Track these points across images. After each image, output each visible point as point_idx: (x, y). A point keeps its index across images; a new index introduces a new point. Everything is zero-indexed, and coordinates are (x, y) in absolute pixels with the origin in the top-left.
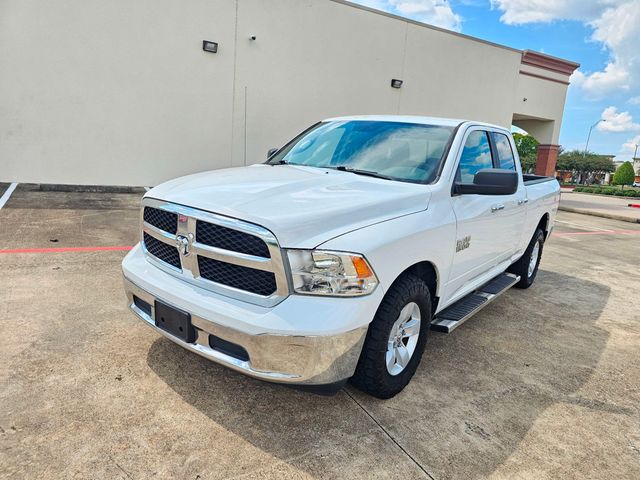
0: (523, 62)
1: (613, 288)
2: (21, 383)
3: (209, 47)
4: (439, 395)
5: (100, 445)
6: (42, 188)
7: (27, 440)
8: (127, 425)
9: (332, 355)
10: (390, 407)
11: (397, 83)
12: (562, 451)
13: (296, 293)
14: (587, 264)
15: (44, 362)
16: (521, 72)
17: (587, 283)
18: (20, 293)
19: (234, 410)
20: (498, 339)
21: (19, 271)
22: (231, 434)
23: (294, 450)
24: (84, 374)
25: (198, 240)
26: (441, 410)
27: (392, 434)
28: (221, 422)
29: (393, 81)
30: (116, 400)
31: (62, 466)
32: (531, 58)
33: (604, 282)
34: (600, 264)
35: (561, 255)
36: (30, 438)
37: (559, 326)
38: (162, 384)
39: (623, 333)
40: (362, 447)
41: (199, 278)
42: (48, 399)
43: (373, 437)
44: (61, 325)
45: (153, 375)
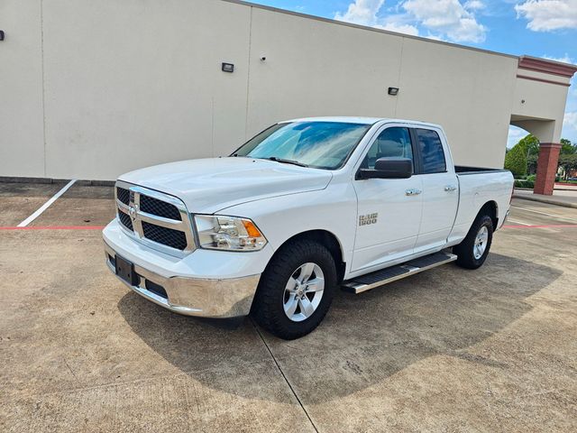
0: (520, 67)
1: (566, 272)
2: (25, 312)
3: (227, 68)
4: (336, 341)
5: (61, 352)
6: (93, 184)
7: (14, 345)
8: (84, 342)
9: (233, 300)
10: (289, 346)
11: (393, 90)
12: (420, 388)
13: (201, 248)
14: (553, 252)
15: (46, 300)
16: (518, 76)
17: (541, 268)
18: (48, 256)
19: (166, 338)
20: (417, 306)
21: (53, 241)
22: (155, 353)
23: (197, 368)
24: (70, 309)
25: (141, 209)
26: (332, 352)
27: (280, 363)
28: (152, 346)
29: (390, 89)
30: (84, 327)
31: (32, 362)
32: (527, 63)
33: (559, 267)
34: (566, 252)
35: (530, 244)
36: (17, 344)
37: (486, 299)
38: (122, 319)
39: (547, 308)
40: (251, 370)
41: (144, 238)
42: (38, 323)
43: (264, 364)
44: (67, 277)
45: (118, 313)
